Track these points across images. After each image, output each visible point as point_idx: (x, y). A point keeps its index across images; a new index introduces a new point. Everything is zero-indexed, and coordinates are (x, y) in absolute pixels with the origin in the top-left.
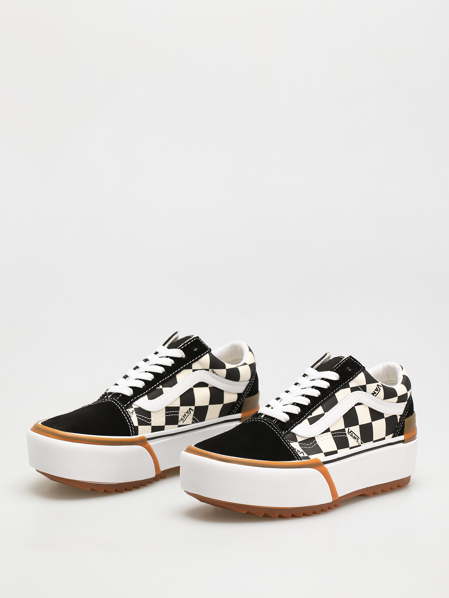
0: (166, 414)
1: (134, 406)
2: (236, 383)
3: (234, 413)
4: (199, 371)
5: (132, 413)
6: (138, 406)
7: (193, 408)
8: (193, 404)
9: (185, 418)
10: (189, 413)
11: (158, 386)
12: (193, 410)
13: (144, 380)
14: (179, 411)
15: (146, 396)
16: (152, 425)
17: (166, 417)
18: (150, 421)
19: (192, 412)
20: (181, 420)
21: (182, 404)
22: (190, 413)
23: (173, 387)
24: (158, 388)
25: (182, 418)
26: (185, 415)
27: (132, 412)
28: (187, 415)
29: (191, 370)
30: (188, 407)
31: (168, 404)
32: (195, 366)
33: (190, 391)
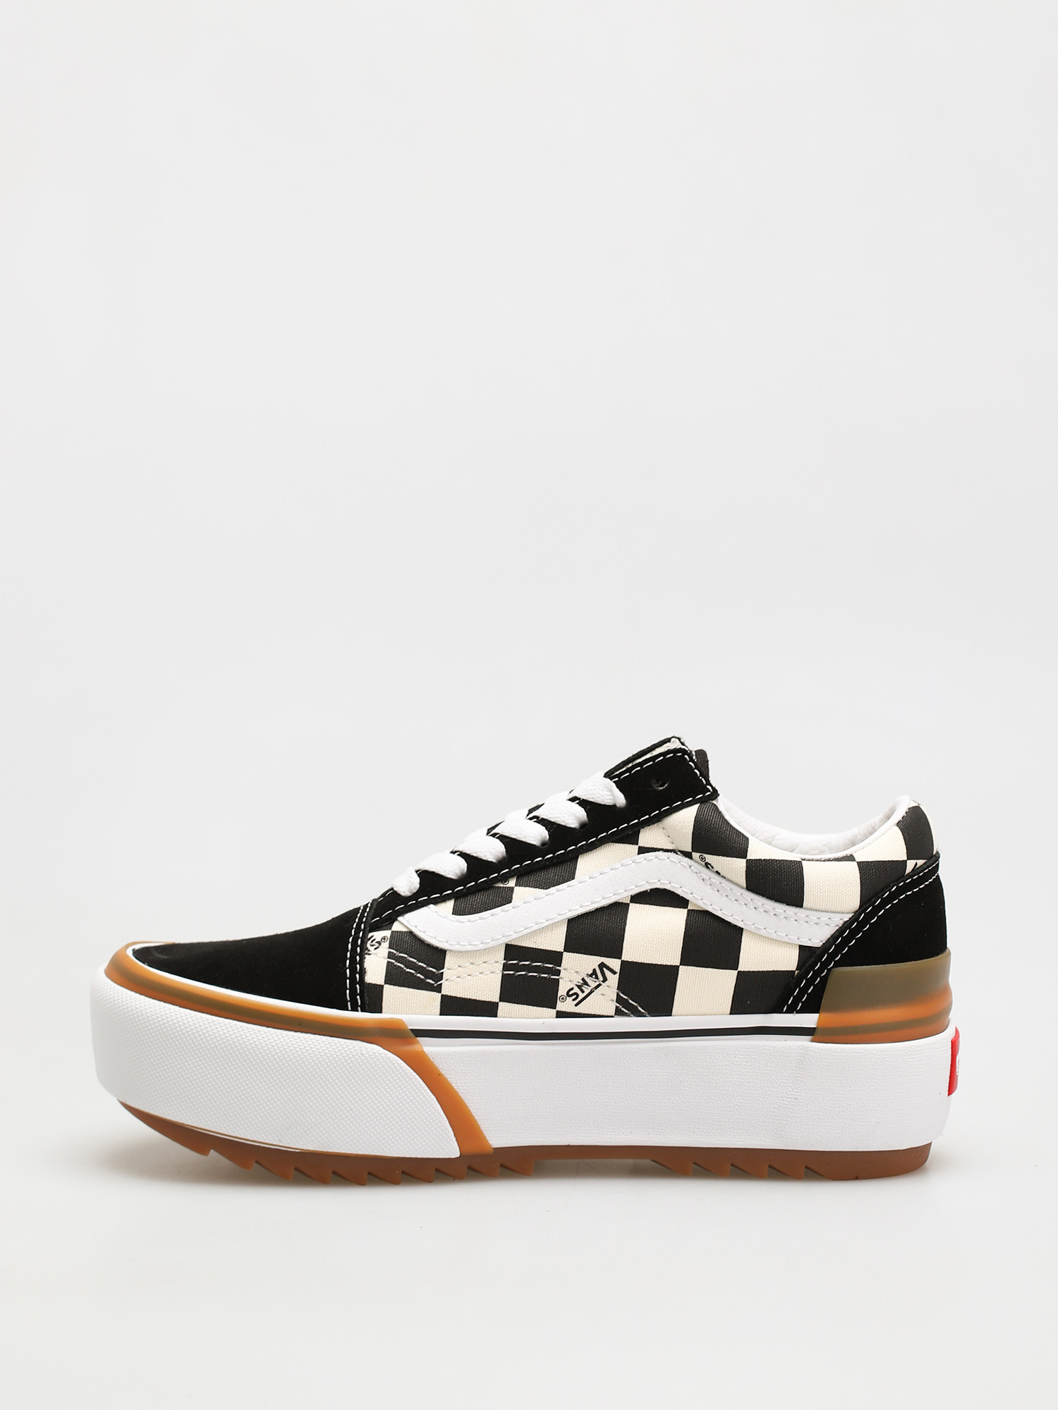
0: (506, 967)
1: (397, 927)
2: (791, 910)
3: (790, 1011)
4: (661, 853)
5: (380, 944)
6: (407, 928)
7: (615, 964)
8: (615, 950)
9: (587, 992)
10: (601, 978)
11: (505, 878)
12: (614, 973)
13: (469, 855)
14: (560, 966)
15: (450, 904)
16: (444, 992)
17: (503, 976)
18: (441, 977)
19: (613, 980)
20: (568, 995)
21: (571, 945)
22: (605, 980)
23: (552, 890)
24: (502, 885)
25: (572, 989)
26: (585, 983)
27: (379, 940)
28: (593, 984)
29: (635, 848)
30: (594, 961)
31: (515, 936)
32: (648, 837)
33: (617, 911)
